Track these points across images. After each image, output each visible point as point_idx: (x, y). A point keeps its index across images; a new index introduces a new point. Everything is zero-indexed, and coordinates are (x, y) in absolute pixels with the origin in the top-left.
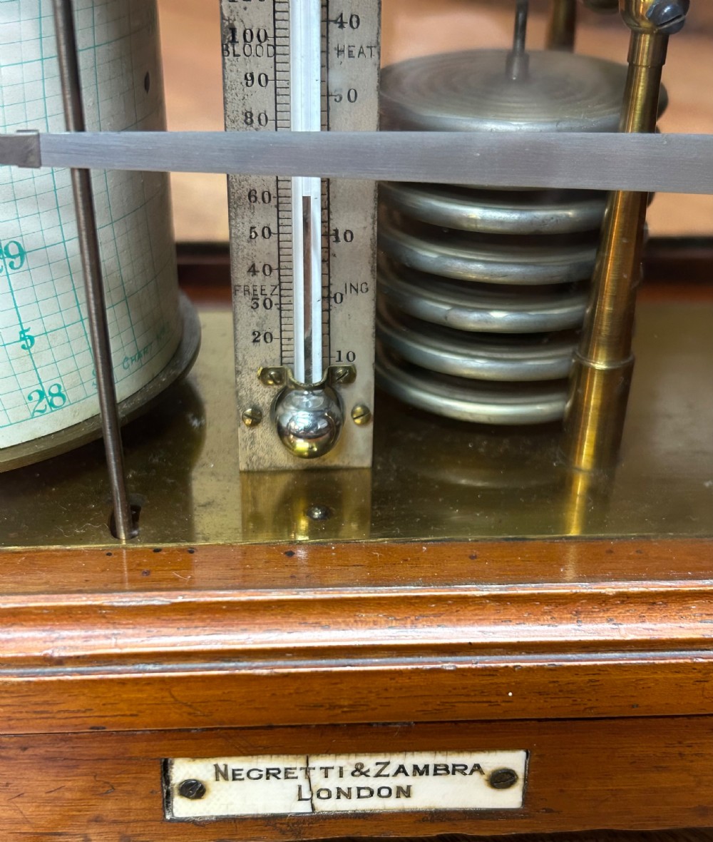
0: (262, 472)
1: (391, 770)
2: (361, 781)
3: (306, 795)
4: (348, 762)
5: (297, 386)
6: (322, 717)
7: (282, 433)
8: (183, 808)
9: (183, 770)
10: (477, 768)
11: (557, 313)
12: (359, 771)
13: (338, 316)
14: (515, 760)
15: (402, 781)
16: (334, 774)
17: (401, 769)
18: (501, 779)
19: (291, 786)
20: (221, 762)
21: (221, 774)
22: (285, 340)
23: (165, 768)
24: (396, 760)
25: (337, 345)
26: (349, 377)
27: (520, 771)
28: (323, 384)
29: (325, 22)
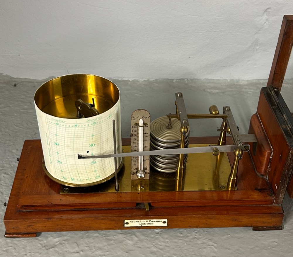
0: (134, 180)
1: (151, 221)
2: (147, 223)
3: (141, 224)
4: (146, 220)
5: (139, 171)
7: (137, 176)
8: (126, 225)
9: (126, 221)
10: (161, 221)
12: (147, 221)
13: (145, 162)
14: (166, 220)
15: (152, 223)
16: (144, 222)
17: (152, 221)
18: (164, 222)
19: (139, 223)
20: (131, 220)
21: (130, 222)
22: (138, 165)
23: (124, 221)
24: (151, 220)
25: (144, 165)
26: (146, 169)
27: (167, 222)
28: (143, 171)
29: (144, 133)
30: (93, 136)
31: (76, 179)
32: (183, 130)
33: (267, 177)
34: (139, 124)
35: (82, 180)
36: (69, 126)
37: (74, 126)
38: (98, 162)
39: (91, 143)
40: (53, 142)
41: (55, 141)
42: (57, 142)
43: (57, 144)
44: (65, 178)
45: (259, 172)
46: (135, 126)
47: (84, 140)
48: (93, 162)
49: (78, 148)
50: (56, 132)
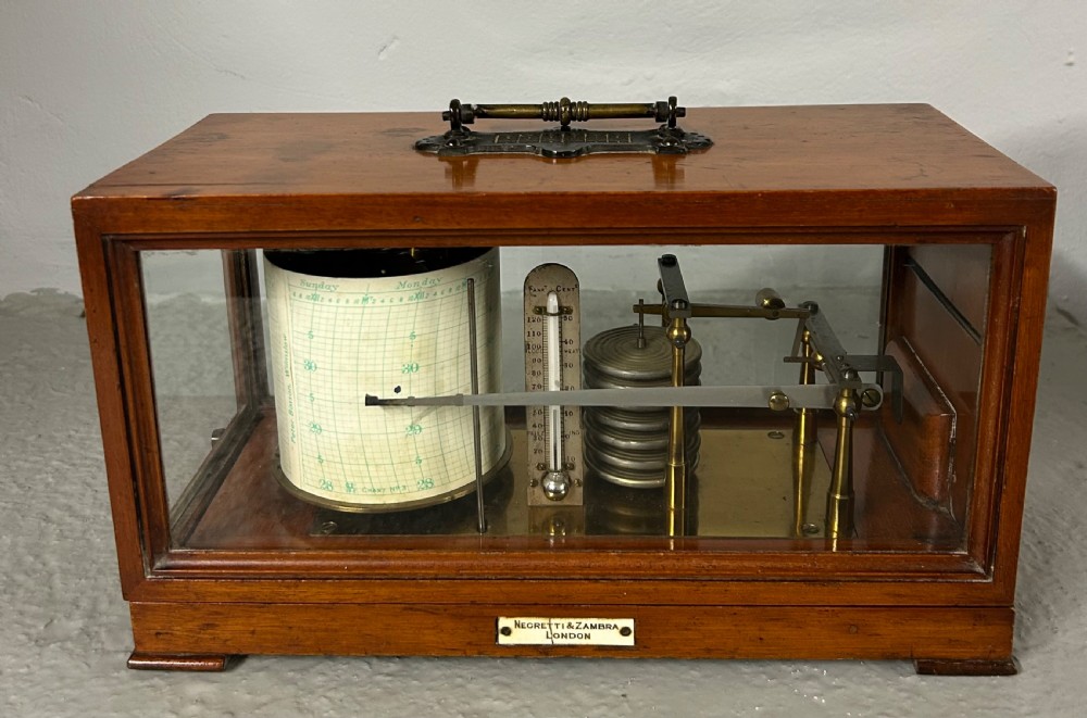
0: (537, 507)
1: (582, 626)
2: (571, 631)
3: (550, 636)
4: (565, 621)
5: (551, 472)
6: (555, 601)
7: (546, 491)
8: (503, 640)
9: (503, 622)
10: (615, 626)
11: (659, 442)
12: (570, 626)
13: (568, 444)
14: (629, 623)
15: (587, 631)
16: (560, 626)
17: (586, 625)
18: (625, 632)
19: (544, 631)
20: (518, 619)
21: (517, 625)
22: (546, 452)
23: (497, 622)
24: (584, 621)
25: (567, 455)
26: (573, 467)
27: (632, 629)
28: (562, 471)
29: (561, 342)
30: (413, 336)
31: (359, 486)
32: (676, 333)
33: (948, 509)
34: (545, 308)
35: (379, 491)
36: (347, 301)
37: (361, 299)
38: (428, 431)
39: (407, 360)
40: (301, 361)
41: (307, 356)
42: (313, 358)
43: (310, 368)
44: (328, 486)
45: (923, 493)
46: (537, 316)
47: (387, 348)
48: (411, 427)
49: (370, 374)
50: (309, 325)
